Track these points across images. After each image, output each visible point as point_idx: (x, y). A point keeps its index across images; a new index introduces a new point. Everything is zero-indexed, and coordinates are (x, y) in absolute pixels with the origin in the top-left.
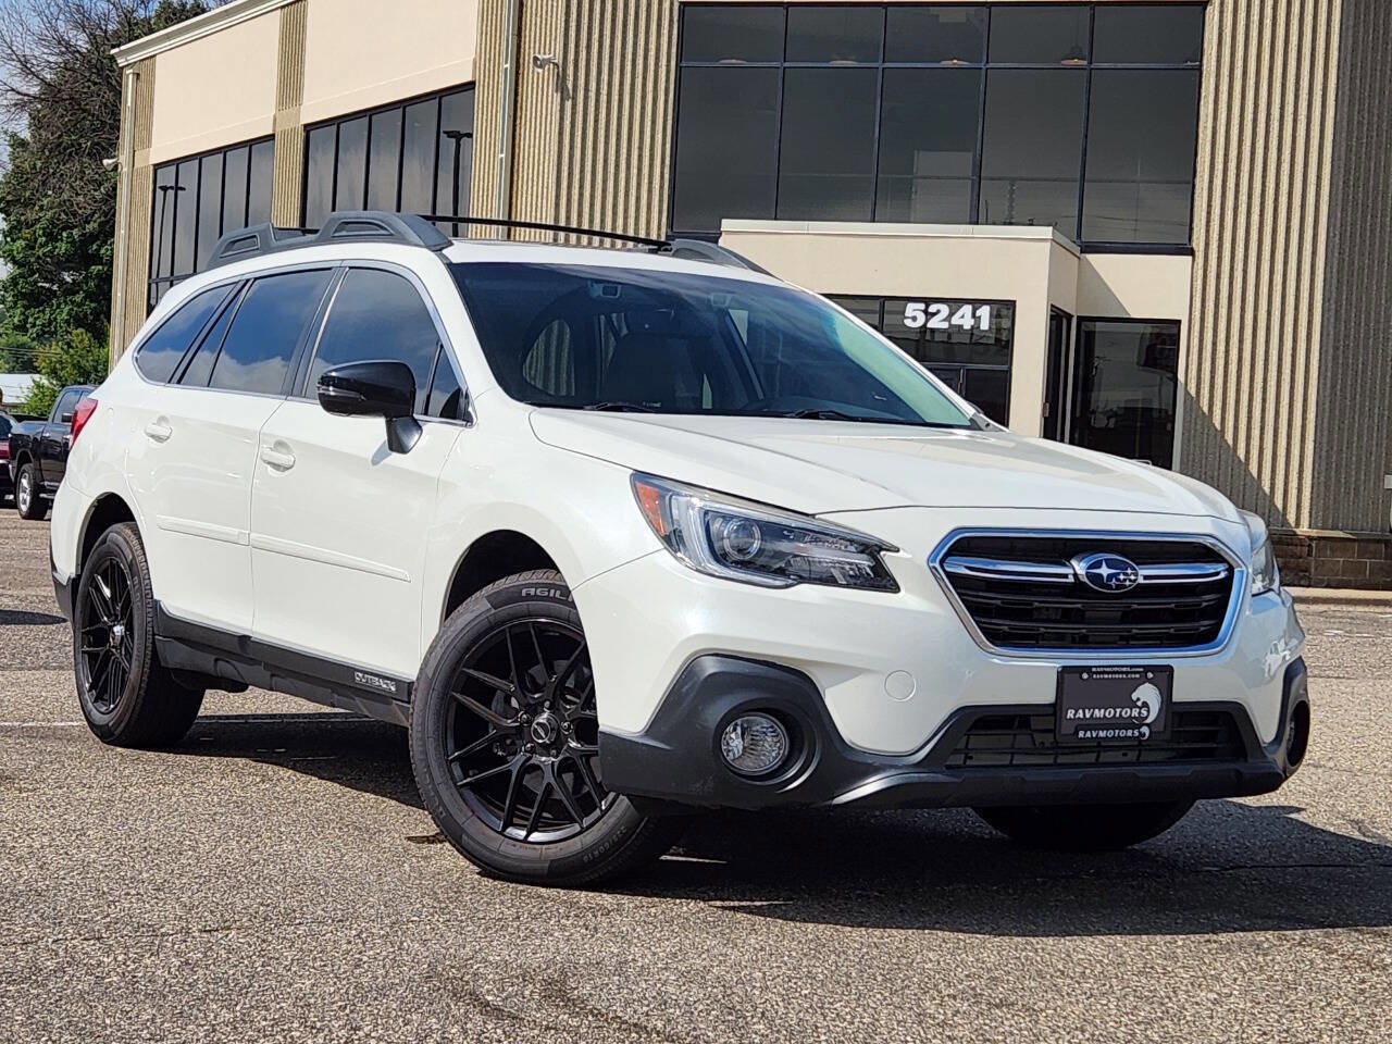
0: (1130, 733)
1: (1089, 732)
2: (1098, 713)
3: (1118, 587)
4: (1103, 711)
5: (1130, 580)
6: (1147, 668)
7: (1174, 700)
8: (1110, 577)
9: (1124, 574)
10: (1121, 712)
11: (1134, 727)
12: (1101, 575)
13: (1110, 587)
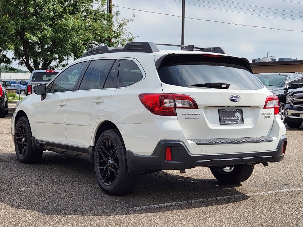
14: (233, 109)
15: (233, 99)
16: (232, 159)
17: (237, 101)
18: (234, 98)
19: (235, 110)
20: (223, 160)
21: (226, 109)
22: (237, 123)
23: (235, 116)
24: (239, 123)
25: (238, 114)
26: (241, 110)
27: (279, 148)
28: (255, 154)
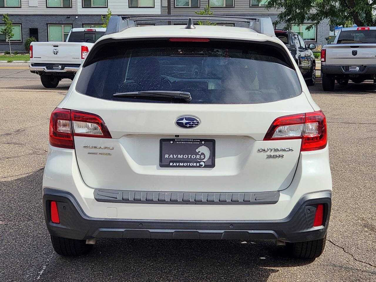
14: (194, 139)
15: (183, 123)
16: (173, 231)
17: (193, 127)
18: (184, 121)
19: (198, 142)
20: (151, 230)
21: (176, 140)
22: (198, 164)
23: (197, 152)
24: (202, 165)
25: (204, 150)
26: (213, 141)
27: (293, 218)
28: (228, 225)
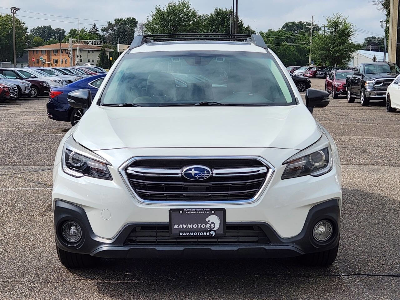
0: (205, 234)
1: (185, 233)
2: (189, 226)
3: (199, 178)
4: (192, 225)
5: (206, 176)
6: (211, 210)
7: (226, 221)
8: (196, 174)
9: (202, 173)
10: (201, 226)
11: (207, 231)
12: (191, 174)
13: (196, 178)
